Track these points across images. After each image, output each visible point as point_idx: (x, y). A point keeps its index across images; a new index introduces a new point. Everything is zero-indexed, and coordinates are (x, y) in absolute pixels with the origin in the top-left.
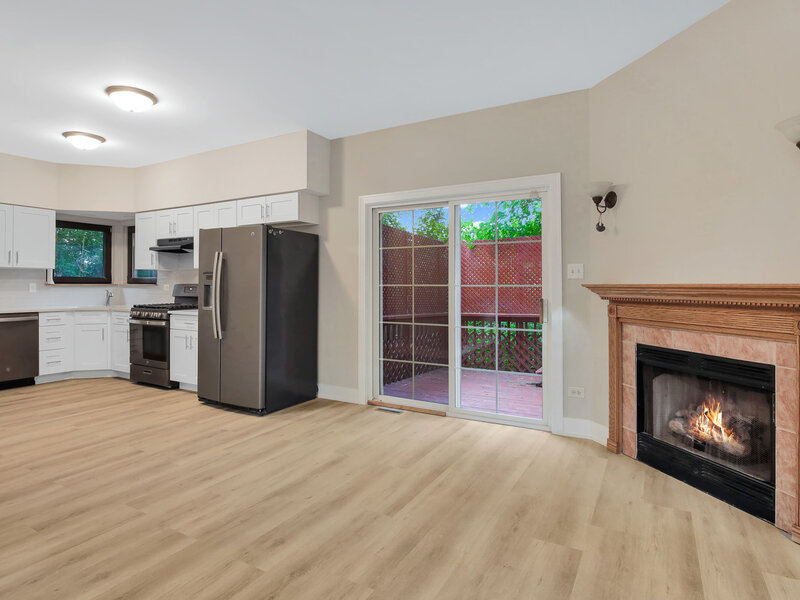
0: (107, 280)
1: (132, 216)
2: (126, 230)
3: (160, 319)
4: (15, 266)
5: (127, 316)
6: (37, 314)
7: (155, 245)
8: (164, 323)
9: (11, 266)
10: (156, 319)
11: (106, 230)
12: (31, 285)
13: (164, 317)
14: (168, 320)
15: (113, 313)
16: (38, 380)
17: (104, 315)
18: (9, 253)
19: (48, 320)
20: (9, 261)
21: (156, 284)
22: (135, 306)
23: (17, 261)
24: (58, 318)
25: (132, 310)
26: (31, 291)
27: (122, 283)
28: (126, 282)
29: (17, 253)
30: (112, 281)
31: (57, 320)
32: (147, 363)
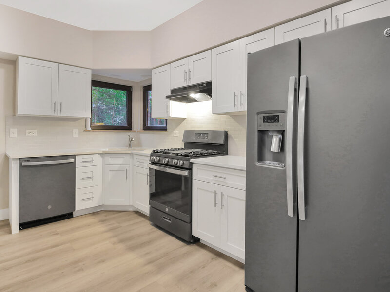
0: (128, 127)
2: (142, 90)
3: (182, 168)
4: (59, 115)
5: (147, 161)
6: (74, 156)
7: (169, 94)
8: (186, 173)
9: (56, 115)
10: (176, 167)
11: (128, 90)
12: (74, 130)
13: (187, 166)
14: (190, 169)
15: (135, 157)
16: (75, 214)
17: (127, 158)
18: (55, 104)
19: (83, 162)
20: (55, 111)
21: (166, 130)
22: (154, 151)
23: (61, 111)
24: (91, 159)
25: (152, 155)
26: (74, 136)
27: (139, 130)
28: (142, 129)
29: (61, 104)
30: (133, 128)
31: (91, 161)
32: (167, 210)
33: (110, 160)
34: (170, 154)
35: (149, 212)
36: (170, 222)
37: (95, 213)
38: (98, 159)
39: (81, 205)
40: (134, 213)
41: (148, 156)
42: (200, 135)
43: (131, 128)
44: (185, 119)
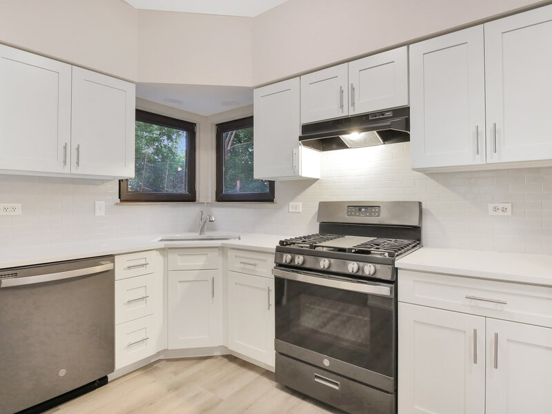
0: (189, 196)
1: (248, 92)
3: (374, 280)
4: (74, 171)
6: (110, 258)
9: (66, 170)
12: (98, 203)
13: (384, 275)
15: (231, 254)
16: (111, 377)
18: (65, 148)
19: (129, 268)
20: (65, 162)
21: (273, 201)
22: (282, 243)
23: (78, 163)
24: (143, 262)
25: (278, 250)
26: (98, 213)
27: (210, 201)
28: (215, 199)
29: (78, 149)
30: (197, 198)
31: (143, 265)
32: (326, 363)
33: (178, 260)
34: (325, 249)
35: (273, 365)
36: (337, 388)
37: (148, 367)
38: (155, 260)
39: (124, 358)
40: (226, 360)
41: (272, 253)
42: (360, 210)
43: (195, 197)
44: (316, 180)
